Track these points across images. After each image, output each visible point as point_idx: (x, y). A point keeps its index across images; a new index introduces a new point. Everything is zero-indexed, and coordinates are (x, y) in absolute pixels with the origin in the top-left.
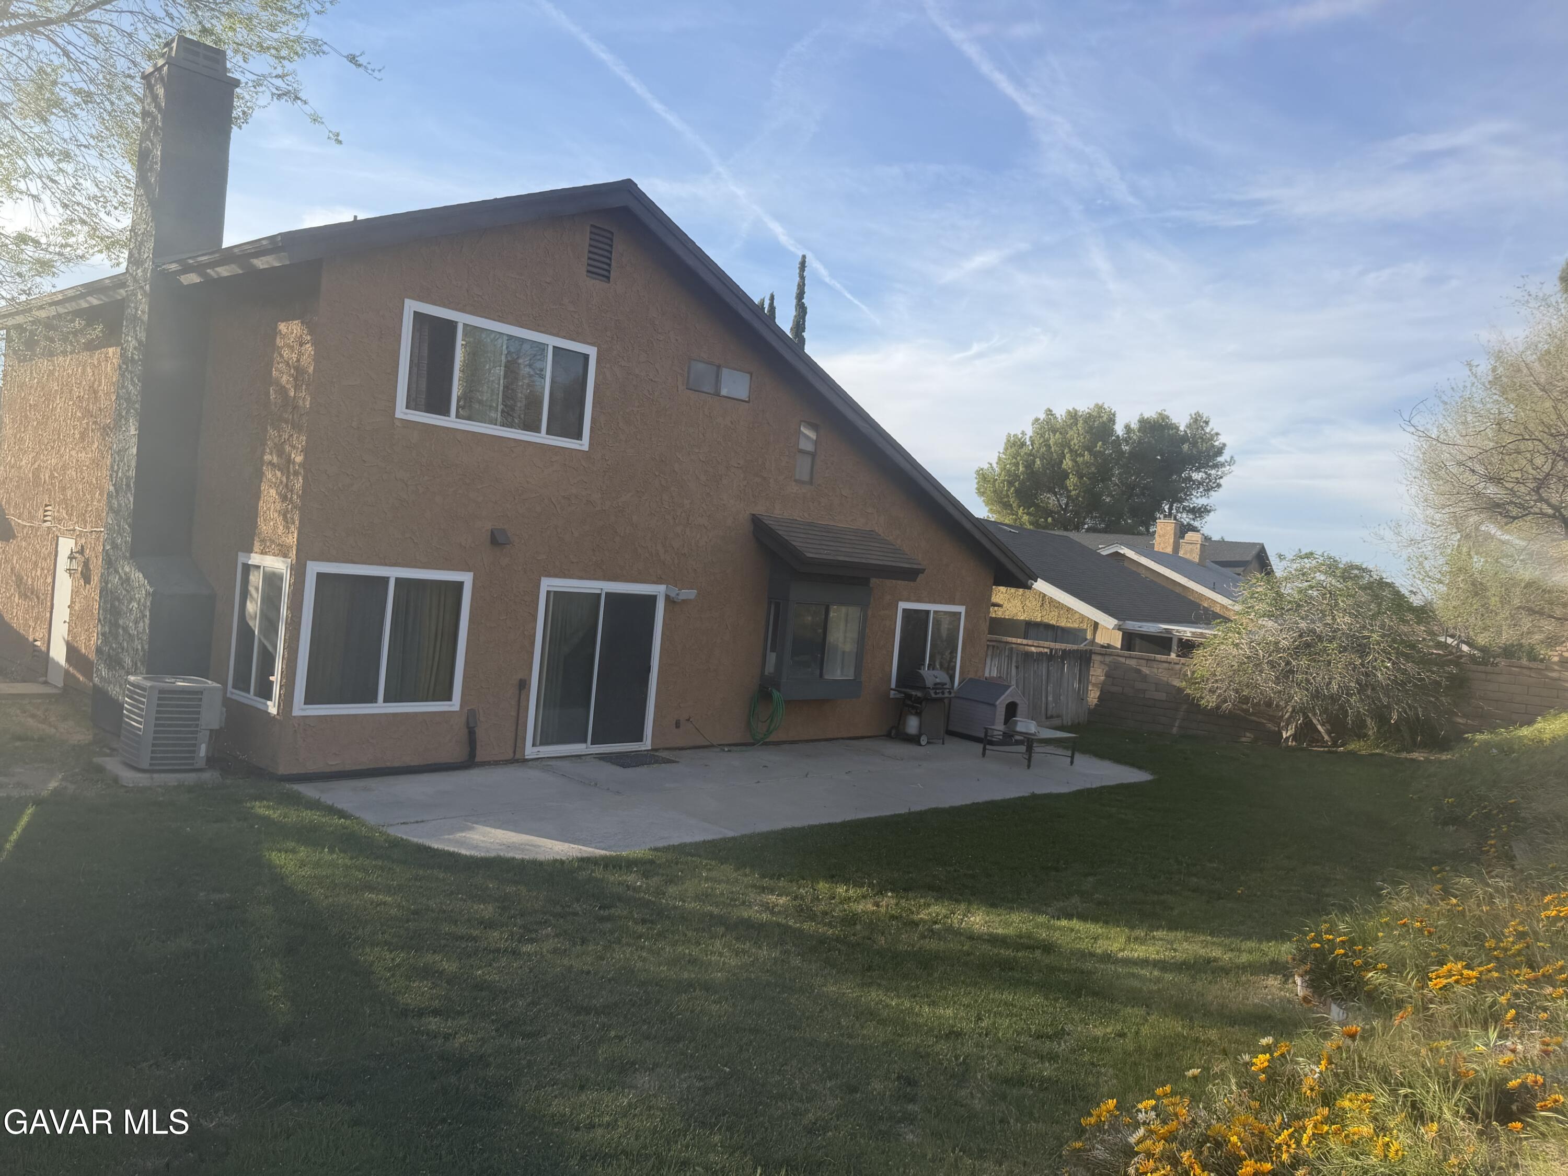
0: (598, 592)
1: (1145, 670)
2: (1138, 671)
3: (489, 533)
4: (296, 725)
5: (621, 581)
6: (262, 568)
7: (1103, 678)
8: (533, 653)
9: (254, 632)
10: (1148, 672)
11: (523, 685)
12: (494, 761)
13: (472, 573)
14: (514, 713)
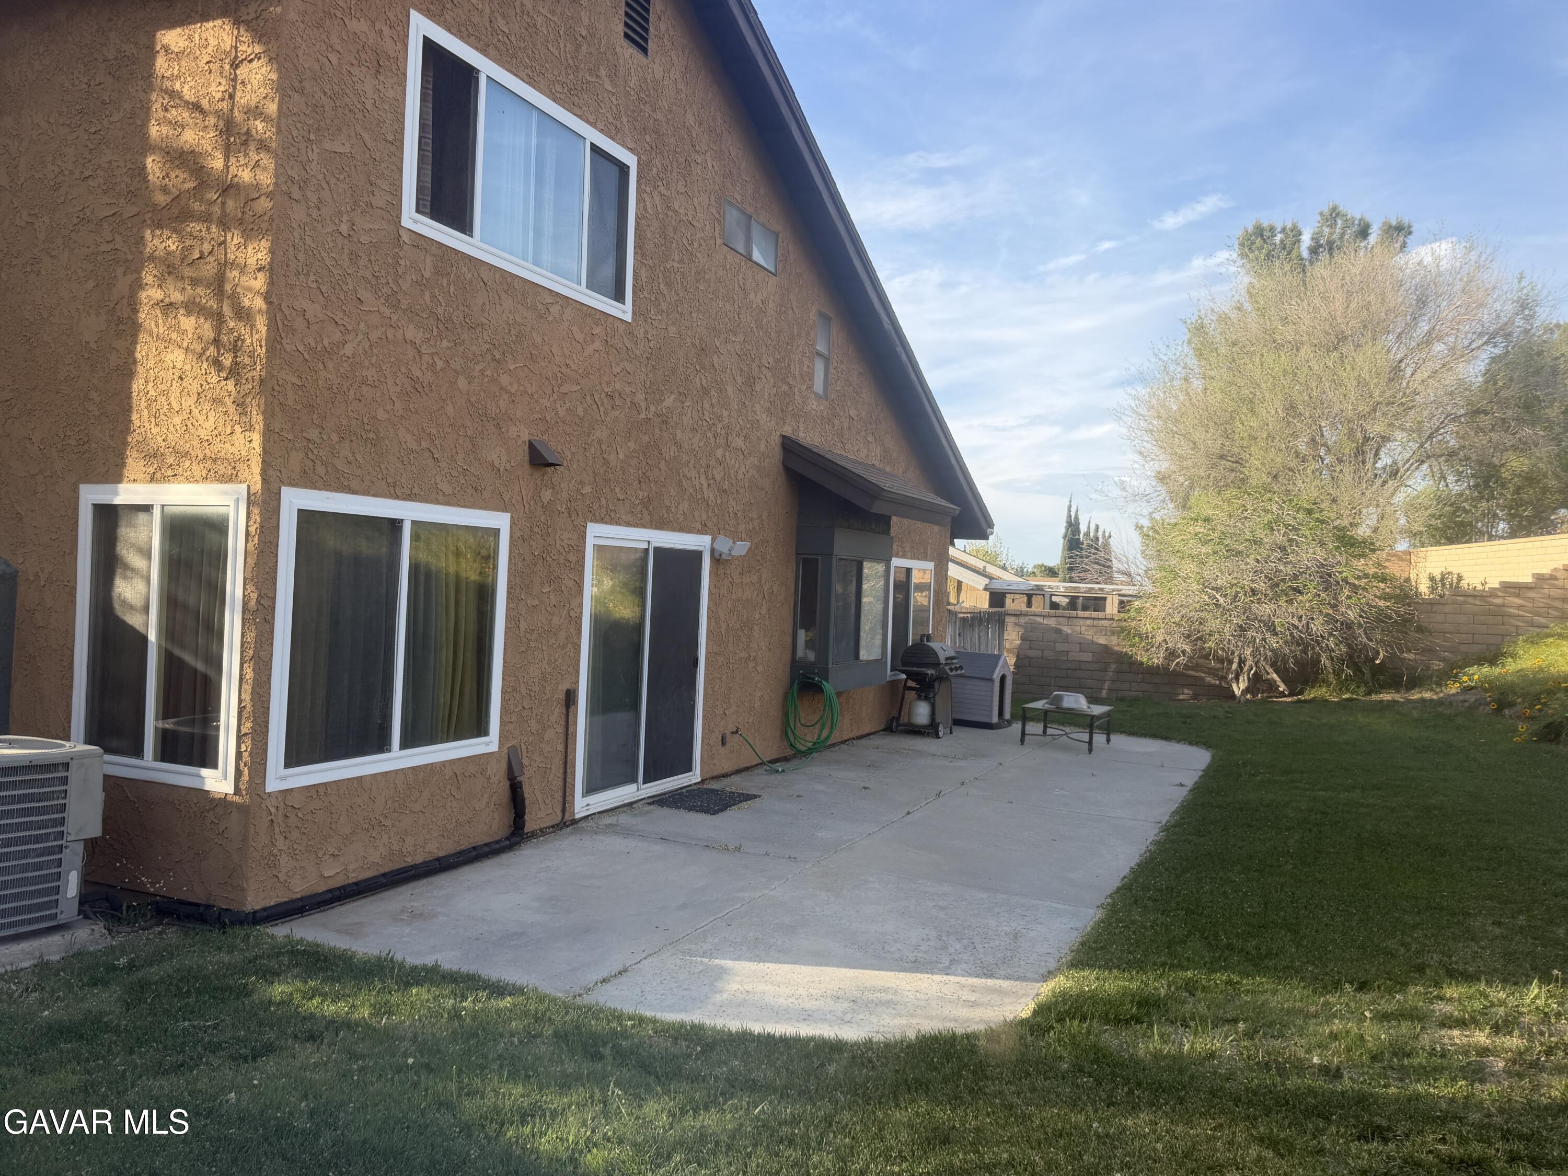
0: (645, 546)
1: (1066, 629)
2: (1059, 631)
3: (526, 448)
4: (273, 810)
5: (668, 530)
6: (157, 512)
7: (1018, 642)
8: (579, 646)
9: (144, 639)
10: (1069, 631)
11: (570, 698)
12: (541, 830)
13: (509, 515)
14: (561, 747)
